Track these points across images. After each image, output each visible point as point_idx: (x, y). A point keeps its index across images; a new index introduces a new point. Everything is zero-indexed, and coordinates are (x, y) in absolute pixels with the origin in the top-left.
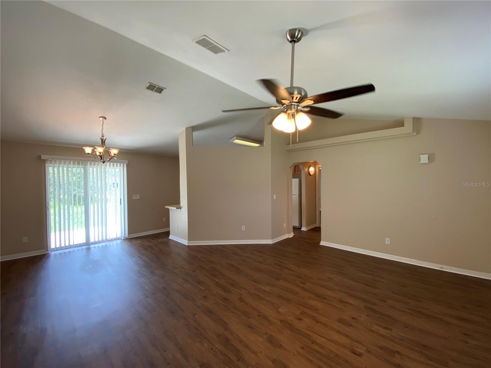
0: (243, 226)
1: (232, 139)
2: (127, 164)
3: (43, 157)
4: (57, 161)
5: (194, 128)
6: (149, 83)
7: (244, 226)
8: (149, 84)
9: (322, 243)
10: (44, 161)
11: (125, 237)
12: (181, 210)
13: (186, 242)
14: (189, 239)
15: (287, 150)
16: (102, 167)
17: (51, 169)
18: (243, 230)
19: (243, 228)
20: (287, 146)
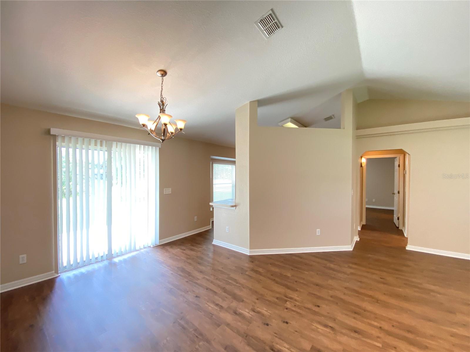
0: (317, 230)
1: (283, 122)
2: (159, 148)
3: (53, 131)
4: (73, 139)
5: (261, 103)
6: (272, 10)
7: (319, 230)
8: (271, 12)
9: (409, 248)
10: (55, 137)
11: (156, 244)
12: (236, 208)
13: (248, 251)
14: (252, 247)
15: (357, 136)
16: (122, 150)
17: (64, 150)
18: (317, 234)
19: (317, 232)
20: (357, 131)
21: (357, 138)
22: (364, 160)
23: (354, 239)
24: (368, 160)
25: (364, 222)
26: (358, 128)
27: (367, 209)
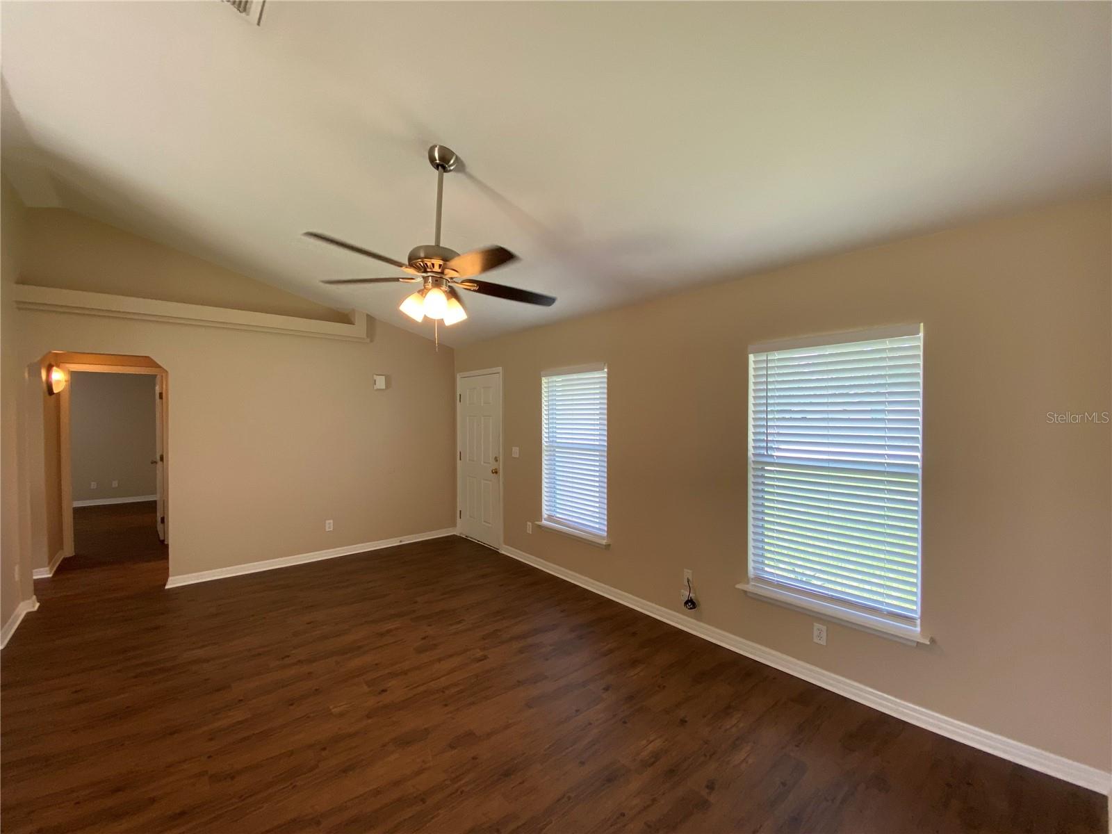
15: (18, 303)
20: (21, 287)
21: (19, 309)
22: (59, 378)
23: (18, 609)
24: (75, 377)
25: (68, 550)
26: (22, 281)
27: (77, 511)
